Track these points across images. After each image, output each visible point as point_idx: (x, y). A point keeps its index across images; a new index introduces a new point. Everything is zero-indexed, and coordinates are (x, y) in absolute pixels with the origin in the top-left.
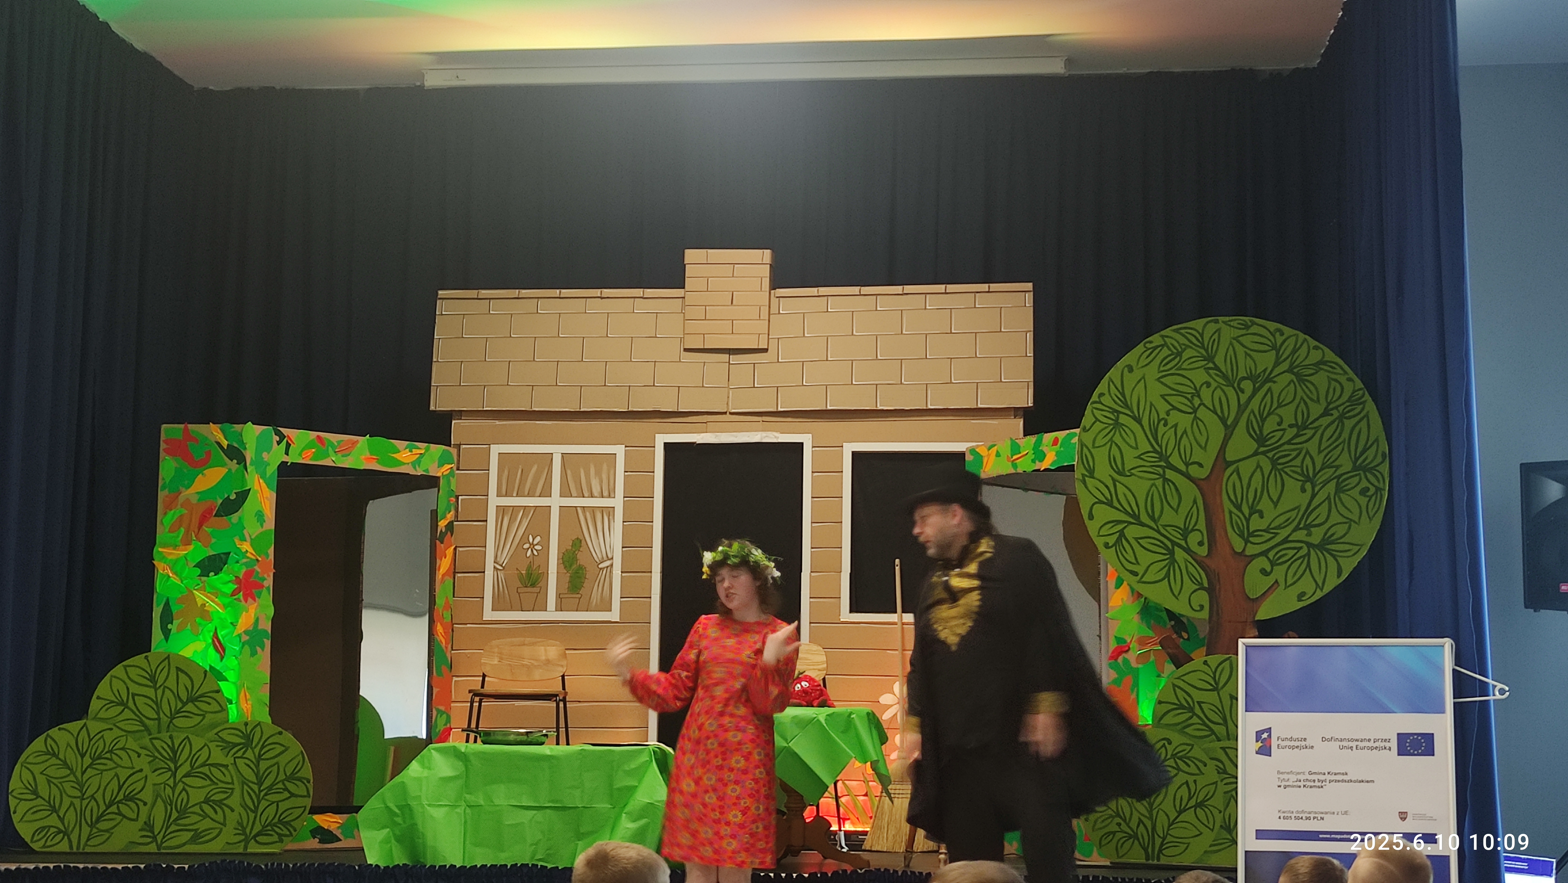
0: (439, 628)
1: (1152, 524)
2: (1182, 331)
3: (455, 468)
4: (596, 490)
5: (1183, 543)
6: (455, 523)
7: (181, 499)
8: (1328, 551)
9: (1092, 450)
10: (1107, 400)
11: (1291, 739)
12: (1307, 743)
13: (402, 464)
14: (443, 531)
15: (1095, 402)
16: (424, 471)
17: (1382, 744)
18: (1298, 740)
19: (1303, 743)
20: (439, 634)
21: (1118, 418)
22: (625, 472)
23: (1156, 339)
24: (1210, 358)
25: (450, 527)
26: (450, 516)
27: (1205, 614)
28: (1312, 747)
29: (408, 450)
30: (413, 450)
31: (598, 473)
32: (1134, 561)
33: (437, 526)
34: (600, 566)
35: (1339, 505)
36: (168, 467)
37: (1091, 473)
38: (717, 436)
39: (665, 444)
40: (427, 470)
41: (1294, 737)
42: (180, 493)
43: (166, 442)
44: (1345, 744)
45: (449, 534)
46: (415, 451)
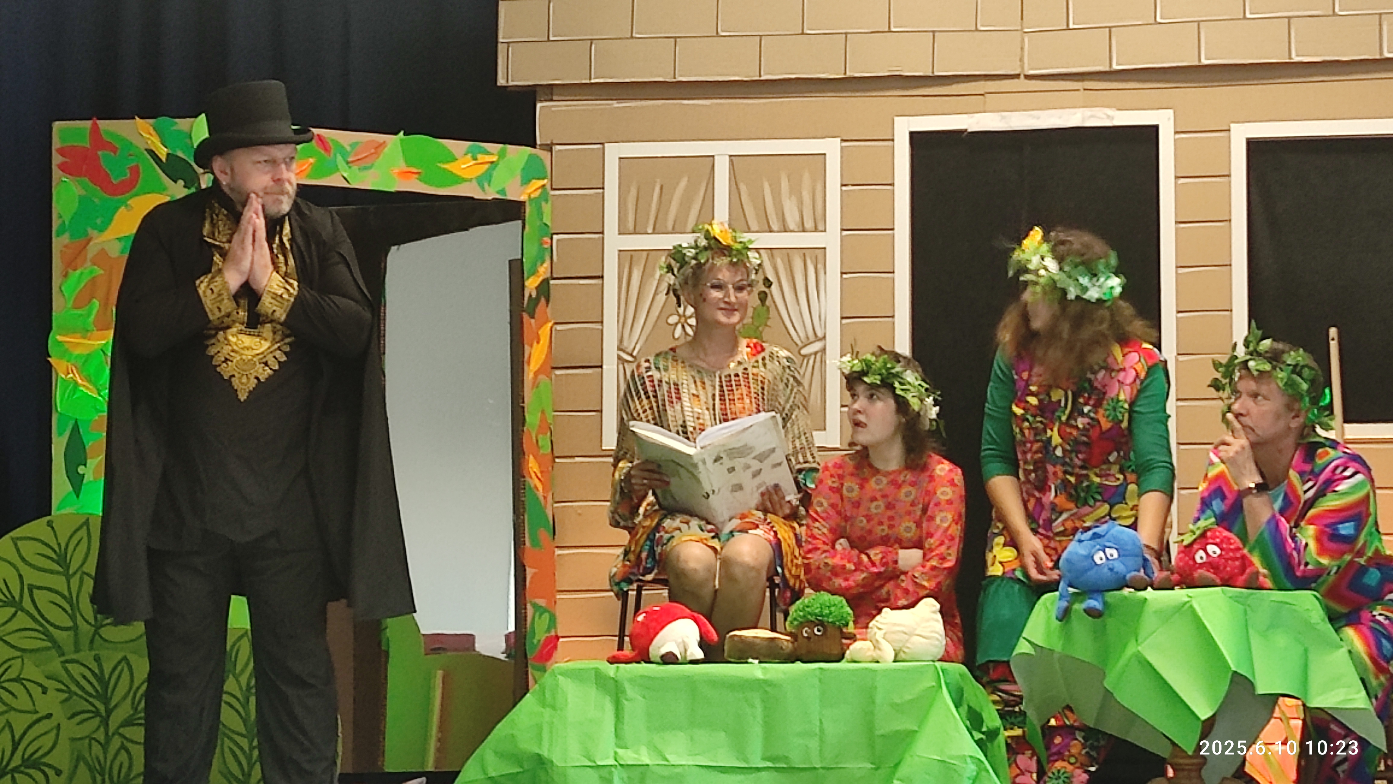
0: (532, 465)
3: (548, 187)
4: (792, 220)
6: (552, 282)
7: (92, 250)
13: (459, 180)
14: (534, 295)
16: (498, 192)
20: (533, 475)
22: (843, 185)
25: (544, 288)
26: (544, 271)
29: (469, 156)
30: (479, 156)
31: (796, 191)
33: (523, 287)
34: (804, 352)
36: (67, 194)
38: (1003, 118)
39: (912, 134)
40: (503, 191)
42: (89, 240)
43: (64, 152)
45: (543, 300)
46: (482, 158)
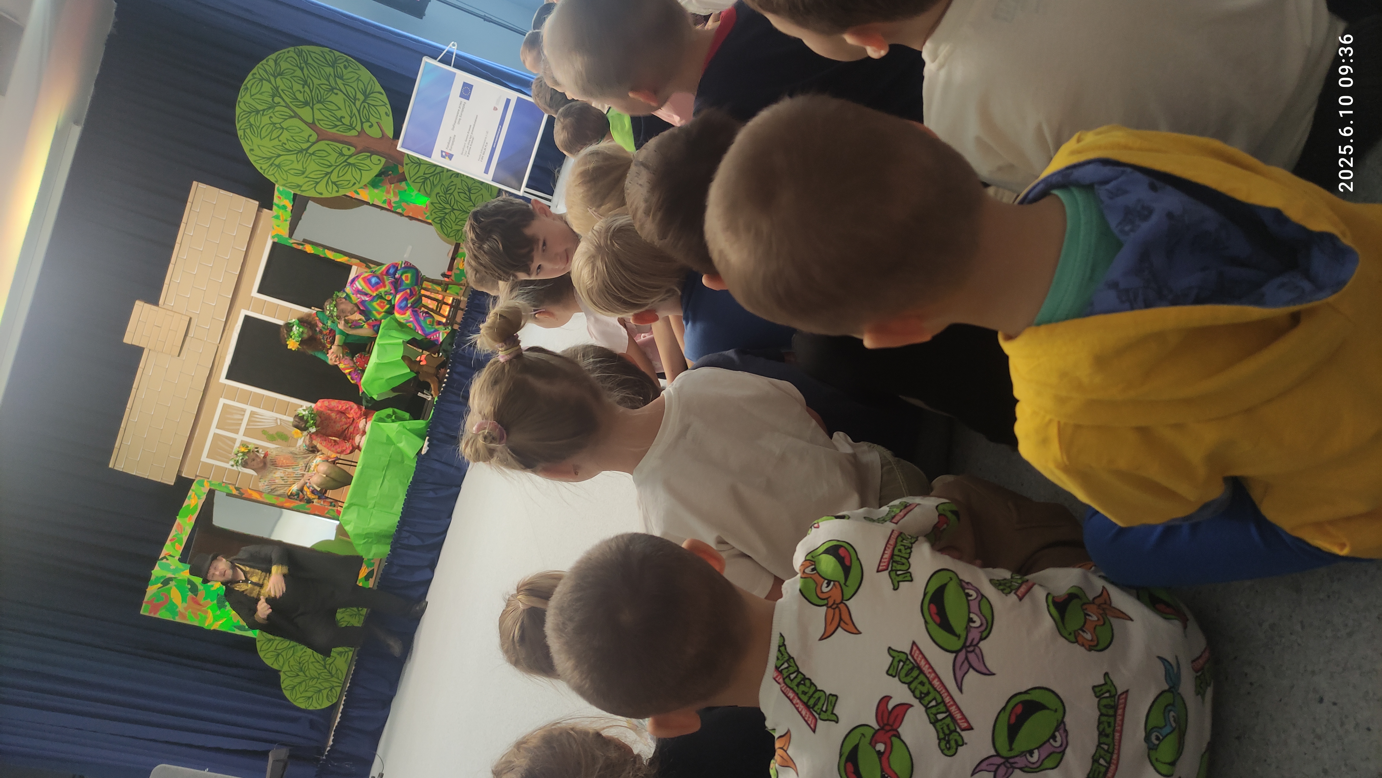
1: (332, 168)
2: (240, 119)
3: (207, 480)
4: (240, 417)
5: (346, 157)
6: (236, 486)
7: (182, 611)
8: (369, 94)
9: (288, 182)
10: (264, 167)
11: (449, 143)
12: (452, 137)
13: (196, 506)
14: (238, 492)
15: (264, 173)
16: (204, 495)
17: (462, 105)
18: (450, 141)
19: (452, 139)
21: (275, 164)
22: (233, 401)
23: (240, 133)
24: (258, 112)
25: (237, 489)
26: (231, 487)
27: (383, 160)
28: (455, 136)
29: (190, 501)
30: (191, 498)
31: (232, 414)
32: (348, 182)
33: (235, 495)
34: (279, 424)
35: (349, 81)
36: (163, 614)
37: (299, 186)
39: (226, 379)
41: (448, 141)
42: (179, 611)
43: (150, 612)
44: (457, 121)
45: (241, 490)
46: (192, 496)
